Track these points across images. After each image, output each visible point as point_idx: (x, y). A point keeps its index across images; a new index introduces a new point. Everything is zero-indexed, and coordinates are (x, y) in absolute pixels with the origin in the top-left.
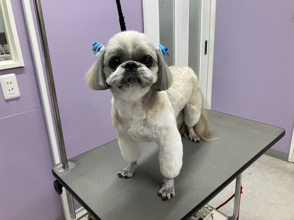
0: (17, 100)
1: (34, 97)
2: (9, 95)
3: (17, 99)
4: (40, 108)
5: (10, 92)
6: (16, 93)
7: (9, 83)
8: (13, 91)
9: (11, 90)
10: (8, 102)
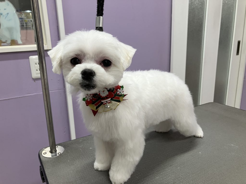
1: (58, 79)
2: (36, 74)
4: (64, 90)
5: (37, 72)
9: (38, 70)
10: (35, 81)
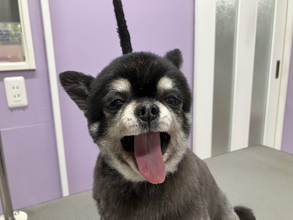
0: (24, 110)
1: (45, 108)
2: (14, 102)
3: (23, 108)
4: (52, 123)
5: (15, 99)
6: (23, 101)
7: (16, 88)
8: (19, 98)
9: (17, 96)
10: (12, 111)
